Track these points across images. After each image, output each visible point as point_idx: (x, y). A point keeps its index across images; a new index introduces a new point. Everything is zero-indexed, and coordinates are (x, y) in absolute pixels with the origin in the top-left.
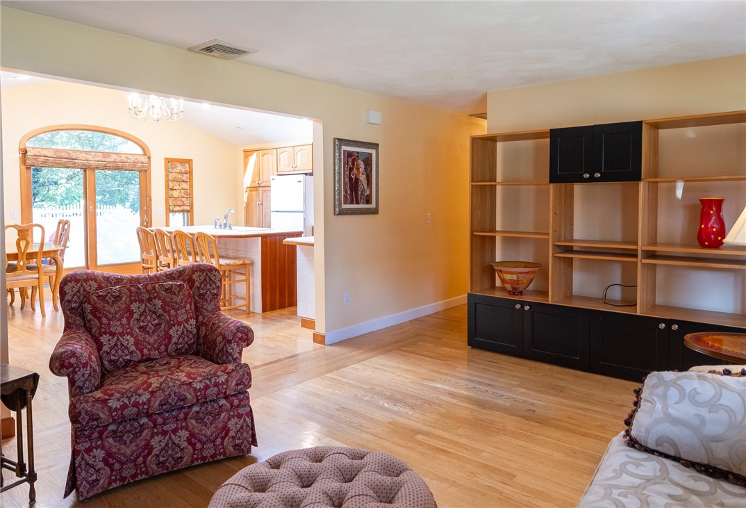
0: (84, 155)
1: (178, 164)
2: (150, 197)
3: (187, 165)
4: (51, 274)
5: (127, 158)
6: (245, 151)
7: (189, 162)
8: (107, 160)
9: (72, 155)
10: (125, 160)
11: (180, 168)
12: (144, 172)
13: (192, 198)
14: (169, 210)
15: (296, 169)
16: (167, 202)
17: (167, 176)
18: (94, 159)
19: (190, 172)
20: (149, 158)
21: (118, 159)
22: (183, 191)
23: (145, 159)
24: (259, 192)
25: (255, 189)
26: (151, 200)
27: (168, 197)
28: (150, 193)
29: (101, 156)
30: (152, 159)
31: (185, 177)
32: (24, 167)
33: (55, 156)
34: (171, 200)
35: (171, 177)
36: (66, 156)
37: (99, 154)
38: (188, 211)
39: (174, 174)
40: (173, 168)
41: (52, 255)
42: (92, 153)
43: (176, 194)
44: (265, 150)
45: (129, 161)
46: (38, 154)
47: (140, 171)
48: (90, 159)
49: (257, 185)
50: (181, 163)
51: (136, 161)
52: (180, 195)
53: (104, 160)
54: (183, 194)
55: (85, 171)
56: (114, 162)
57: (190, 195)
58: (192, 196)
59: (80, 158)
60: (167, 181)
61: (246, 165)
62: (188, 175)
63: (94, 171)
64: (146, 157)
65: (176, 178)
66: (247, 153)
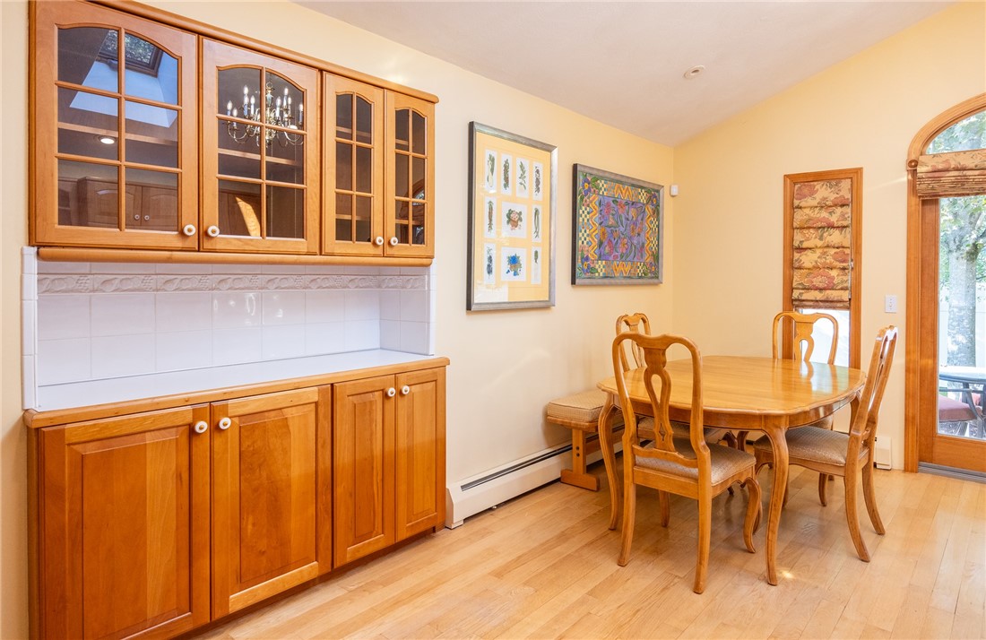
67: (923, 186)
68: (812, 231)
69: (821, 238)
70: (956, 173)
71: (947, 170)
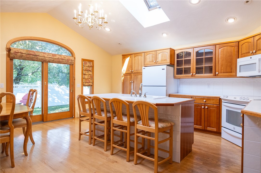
0: (42, 54)
1: (87, 62)
2: (75, 78)
3: (91, 63)
4: (24, 126)
5: (64, 57)
6: (123, 55)
7: (92, 61)
8: (54, 58)
9: (36, 53)
10: (63, 58)
11: (88, 64)
12: (72, 65)
13: (93, 79)
14: (83, 85)
15: (157, 63)
16: (82, 81)
17: (82, 68)
18: (48, 57)
19: (93, 67)
20: (75, 58)
21: (60, 58)
22: (89, 75)
23: (72, 58)
24: (131, 76)
25: (129, 74)
26: (75, 80)
27: (83, 78)
28: (75, 76)
29: (51, 55)
30: (76, 59)
31: (90, 69)
32: (9, 59)
33: (27, 53)
34: (84, 80)
35: (84, 68)
36: (33, 53)
37: (50, 54)
38: (92, 86)
39: (86, 67)
40: (85, 64)
41: (24, 116)
42: (46, 54)
43: (86, 77)
44: (136, 54)
45: (65, 59)
46: (17, 51)
47: (70, 65)
48: (45, 57)
49: (130, 73)
50: (89, 62)
51: (69, 59)
52: (88, 77)
53: (53, 57)
54: (89, 77)
55: (43, 63)
56: (58, 59)
57: (92, 77)
58: (93, 78)
59: (41, 55)
60: (82, 70)
61: (123, 62)
62: (92, 68)
63: (47, 63)
64: (73, 57)
65: (86, 69)
66: (124, 57)
67: (12, 55)
68: (86, 71)
69: (88, 73)
70: (20, 54)
71: (18, 53)
